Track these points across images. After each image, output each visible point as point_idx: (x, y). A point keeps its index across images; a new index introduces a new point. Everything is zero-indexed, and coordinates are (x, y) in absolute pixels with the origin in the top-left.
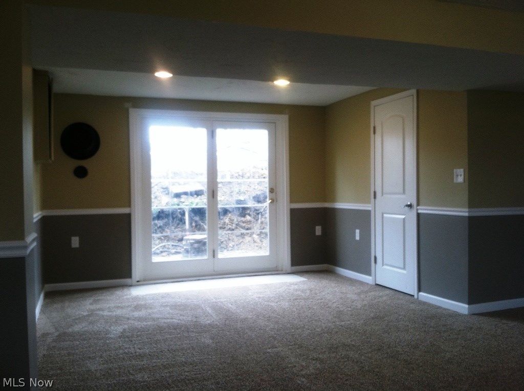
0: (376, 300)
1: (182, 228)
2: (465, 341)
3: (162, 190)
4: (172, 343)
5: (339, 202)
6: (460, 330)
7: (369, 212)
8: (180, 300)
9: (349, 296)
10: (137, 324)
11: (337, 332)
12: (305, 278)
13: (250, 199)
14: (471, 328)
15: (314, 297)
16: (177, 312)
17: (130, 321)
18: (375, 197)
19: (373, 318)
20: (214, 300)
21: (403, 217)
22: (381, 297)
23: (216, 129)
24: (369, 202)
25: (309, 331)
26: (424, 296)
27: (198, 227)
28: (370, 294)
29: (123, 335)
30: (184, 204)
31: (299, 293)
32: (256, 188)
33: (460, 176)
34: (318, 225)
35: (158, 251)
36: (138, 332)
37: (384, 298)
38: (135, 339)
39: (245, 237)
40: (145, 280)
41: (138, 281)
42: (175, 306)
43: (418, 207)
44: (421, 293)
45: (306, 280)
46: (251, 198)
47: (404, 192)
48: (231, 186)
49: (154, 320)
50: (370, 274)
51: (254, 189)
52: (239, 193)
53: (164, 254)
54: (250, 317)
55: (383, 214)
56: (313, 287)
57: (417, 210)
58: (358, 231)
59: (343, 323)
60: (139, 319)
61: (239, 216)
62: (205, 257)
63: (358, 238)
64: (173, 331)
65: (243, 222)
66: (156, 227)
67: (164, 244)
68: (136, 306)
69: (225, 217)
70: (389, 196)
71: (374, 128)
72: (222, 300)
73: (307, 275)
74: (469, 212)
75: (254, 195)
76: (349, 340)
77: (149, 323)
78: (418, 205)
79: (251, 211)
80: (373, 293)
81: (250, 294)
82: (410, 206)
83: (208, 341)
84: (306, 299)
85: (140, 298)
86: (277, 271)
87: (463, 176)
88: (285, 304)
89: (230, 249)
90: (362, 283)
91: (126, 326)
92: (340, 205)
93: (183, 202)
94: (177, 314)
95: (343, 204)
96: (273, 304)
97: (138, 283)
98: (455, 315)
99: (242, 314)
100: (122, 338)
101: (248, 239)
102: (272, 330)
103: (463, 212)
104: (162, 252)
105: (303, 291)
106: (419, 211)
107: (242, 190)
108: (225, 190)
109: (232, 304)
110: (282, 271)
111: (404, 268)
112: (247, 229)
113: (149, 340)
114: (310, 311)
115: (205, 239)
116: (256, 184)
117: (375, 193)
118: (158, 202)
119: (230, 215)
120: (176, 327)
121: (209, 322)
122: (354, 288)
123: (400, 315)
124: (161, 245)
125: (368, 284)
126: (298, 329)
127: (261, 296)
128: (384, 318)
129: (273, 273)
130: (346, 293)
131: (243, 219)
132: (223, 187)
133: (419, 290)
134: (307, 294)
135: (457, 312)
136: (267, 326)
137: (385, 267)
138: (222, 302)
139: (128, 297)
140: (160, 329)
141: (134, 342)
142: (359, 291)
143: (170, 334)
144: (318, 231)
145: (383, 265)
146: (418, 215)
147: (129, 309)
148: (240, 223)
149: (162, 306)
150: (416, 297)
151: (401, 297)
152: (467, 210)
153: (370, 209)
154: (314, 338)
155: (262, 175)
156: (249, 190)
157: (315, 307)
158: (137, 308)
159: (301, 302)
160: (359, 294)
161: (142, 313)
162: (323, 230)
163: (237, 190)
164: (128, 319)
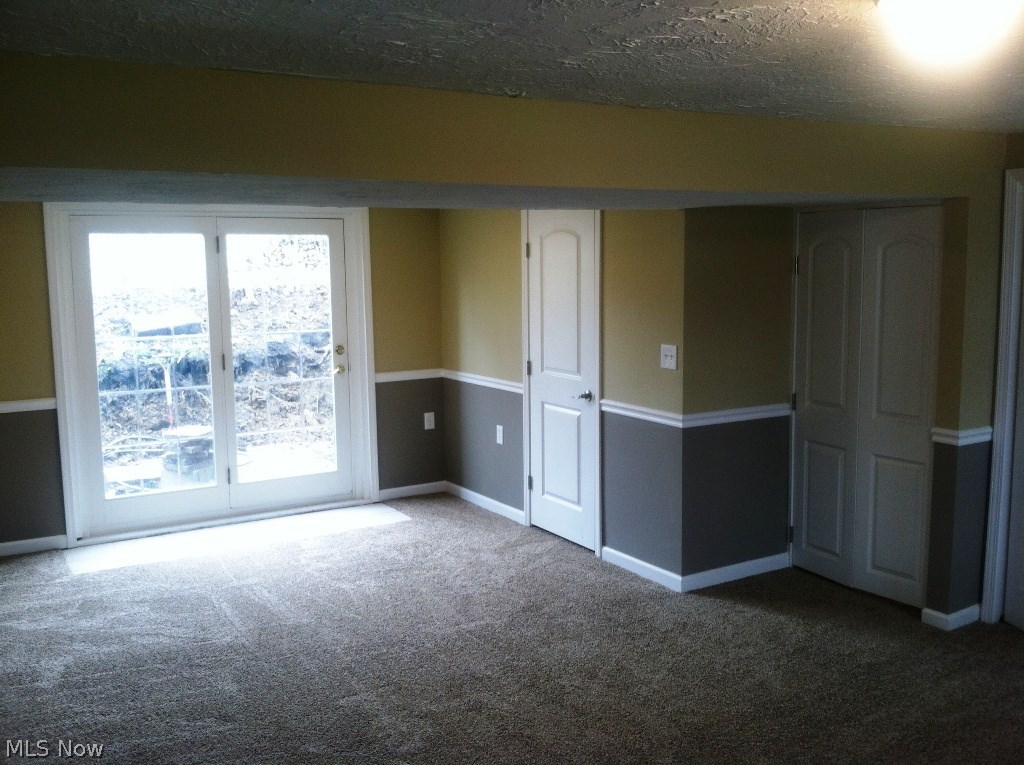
0: (530, 567)
1: (157, 403)
2: (673, 657)
3: (112, 325)
4: (162, 696)
5: (466, 372)
6: (666, 632)
7: (519, 397)
8: (168, 586)
9: (484, 557)
10: (91, 651)
11: (462, 649)
12: (406, 514)
13: (295, 339)
14: (685, 625)
15: (422, 564)
16: (166, 616)
17: (77, 646)
18: (529, 373)
19: (524, 610)
20: (235, 583)
21: (578, 413)
22: (539, 556)
23: (224, 235)
24: (520, 380)
25: (413, 650)
26: (612, 555)
27: (192, 399)
28: (520, 550)
29: (66, 683)
30: (160, 355)
31: (395, 554)
32: (306, 316)
33: (669, 357)
34: (428, 411)
35: (112, 454)
36: (96, 670)
37: (545, 559)
38: (90, 689)
39: (288, 414)
40: (92, 536)
41: (78, 539)
42: (160, 603)
43: (603, 401)
44: (606, 549)
45: (408, 518)
46: (299, 338)
47: (579, 371)
48: (257, 313)
49: (121, 639)
50: (520, 506)
51: (304, 318)
52: (273, 327)
53: (124, 459)
54: (305, 621)
55: (543, 404)
56: (420, 537)
57: (601, 405)
58: (500, 429)
59: (473, 625)
60: (93, 638)
61: (273, 373)
62: (213, 483)
63: (500, 440)
64: (162, 666)
65: (284, 386)
66: (105, 405)
67: (123, 438)
68: (82, 604)
69: (247, 378)
70: (552, 373)
71: (528, 245)
72: (250, 581)
73: (409, 508)
74: (683, 421)
75: (304, 331)
76: (482, 667)
77: (115, 648)
78: (602, 396)
79: (298, 363)
80: (526, 548)
81: (304, 561)
82: (588, 396)
83: (231, 688)
84: (408, 570)
85: (88, 583)
86: (354, 499)
87: (674, 359)
88: (370, 585)
89: (259, 441)
90: (507, 523)
91: (69, 659)
92: (467, 377)
93: (159, 351)
94: (166, 621)
95: (473, 376)
96: (345, 586)
97: (80, 542)
98: (661, 595)
99: (290, 615)
100: (65, 691)
101: (293, 418)
102: (348, 650)
103: (674, 419)
104: (119, 455)
105: (401, 549)
106: (604, 408)
107: (278, 322)
108: (244, 322)
109: (269, 592)
110: (363, 498)
111: (579, 503)
112: (292, 400)
113: (118, 691)
114: (414, 600)
115: (210, 433)
116: (307, 308)
117: (529, 363)
118: (108, 352)
119: (256, 373)
120: (167, 658)
121: (228, 639)
122: (493, 535)
123: (569, 601)
124: (117, 440)
125: (517, 524)
126: (393, 646)
127: (324, 565)
128: (542, 607)
129: (346, 503)
130: (479, 551)
131: (282, 380)
132: (238, 314)
133: (604, 543)
134: (410, 557)
135: (664, 588)
136: (337, 642)
137: (546, 496)
138: (249, 587)
139: (65, 579)
140: (137, 663)
141: (89, 698)
142: (501, 543)
143: (158, 673)
144: (429, 421)
145: (543, 494)
146: (602, 414)
147: (70, 612)
148: (276, 388)
149: (134, 602)
150: (597, 554)
151: (572, 555)
152: (681, 417)
153: (521, 391)
154: (422, 667)
155: (319, 289)
156: (293, 320)
157: (424, 590)
158: (88, 608)
159: (398, 577)
160: (500, 552)
161: (97, 622)
162: (439, 420)
163: (269, 322)
164: (72, 639)
